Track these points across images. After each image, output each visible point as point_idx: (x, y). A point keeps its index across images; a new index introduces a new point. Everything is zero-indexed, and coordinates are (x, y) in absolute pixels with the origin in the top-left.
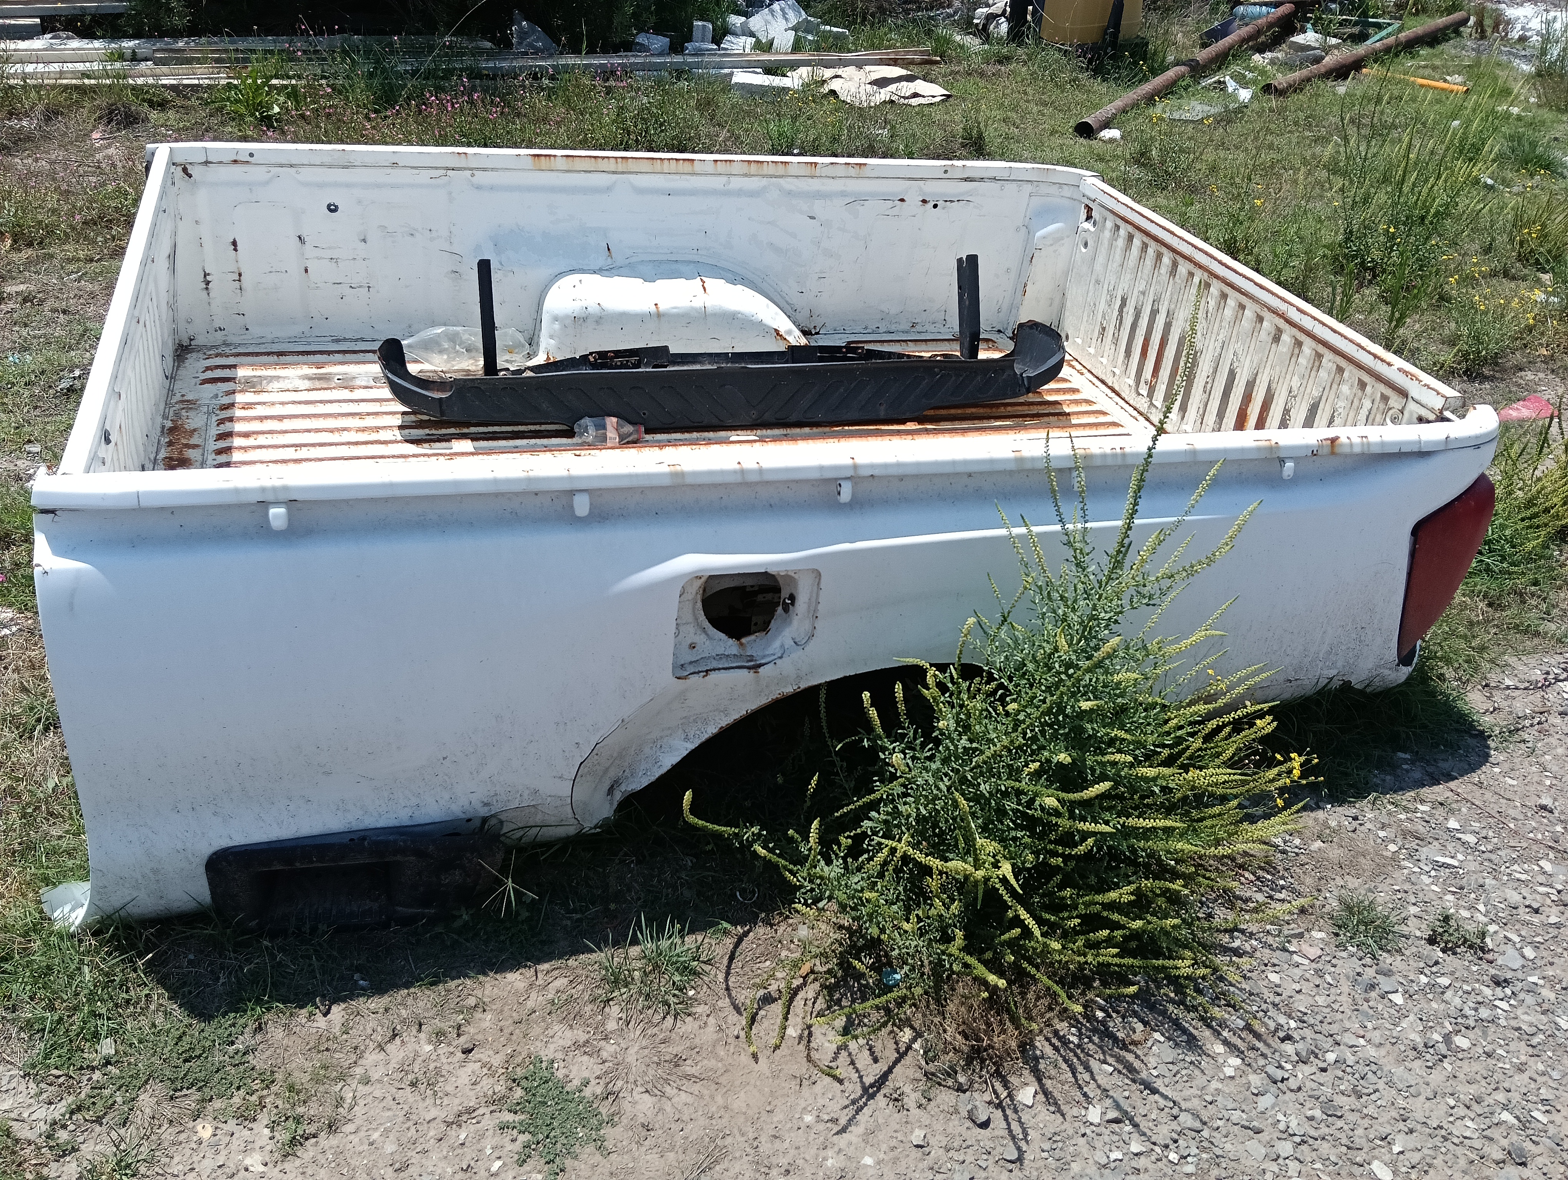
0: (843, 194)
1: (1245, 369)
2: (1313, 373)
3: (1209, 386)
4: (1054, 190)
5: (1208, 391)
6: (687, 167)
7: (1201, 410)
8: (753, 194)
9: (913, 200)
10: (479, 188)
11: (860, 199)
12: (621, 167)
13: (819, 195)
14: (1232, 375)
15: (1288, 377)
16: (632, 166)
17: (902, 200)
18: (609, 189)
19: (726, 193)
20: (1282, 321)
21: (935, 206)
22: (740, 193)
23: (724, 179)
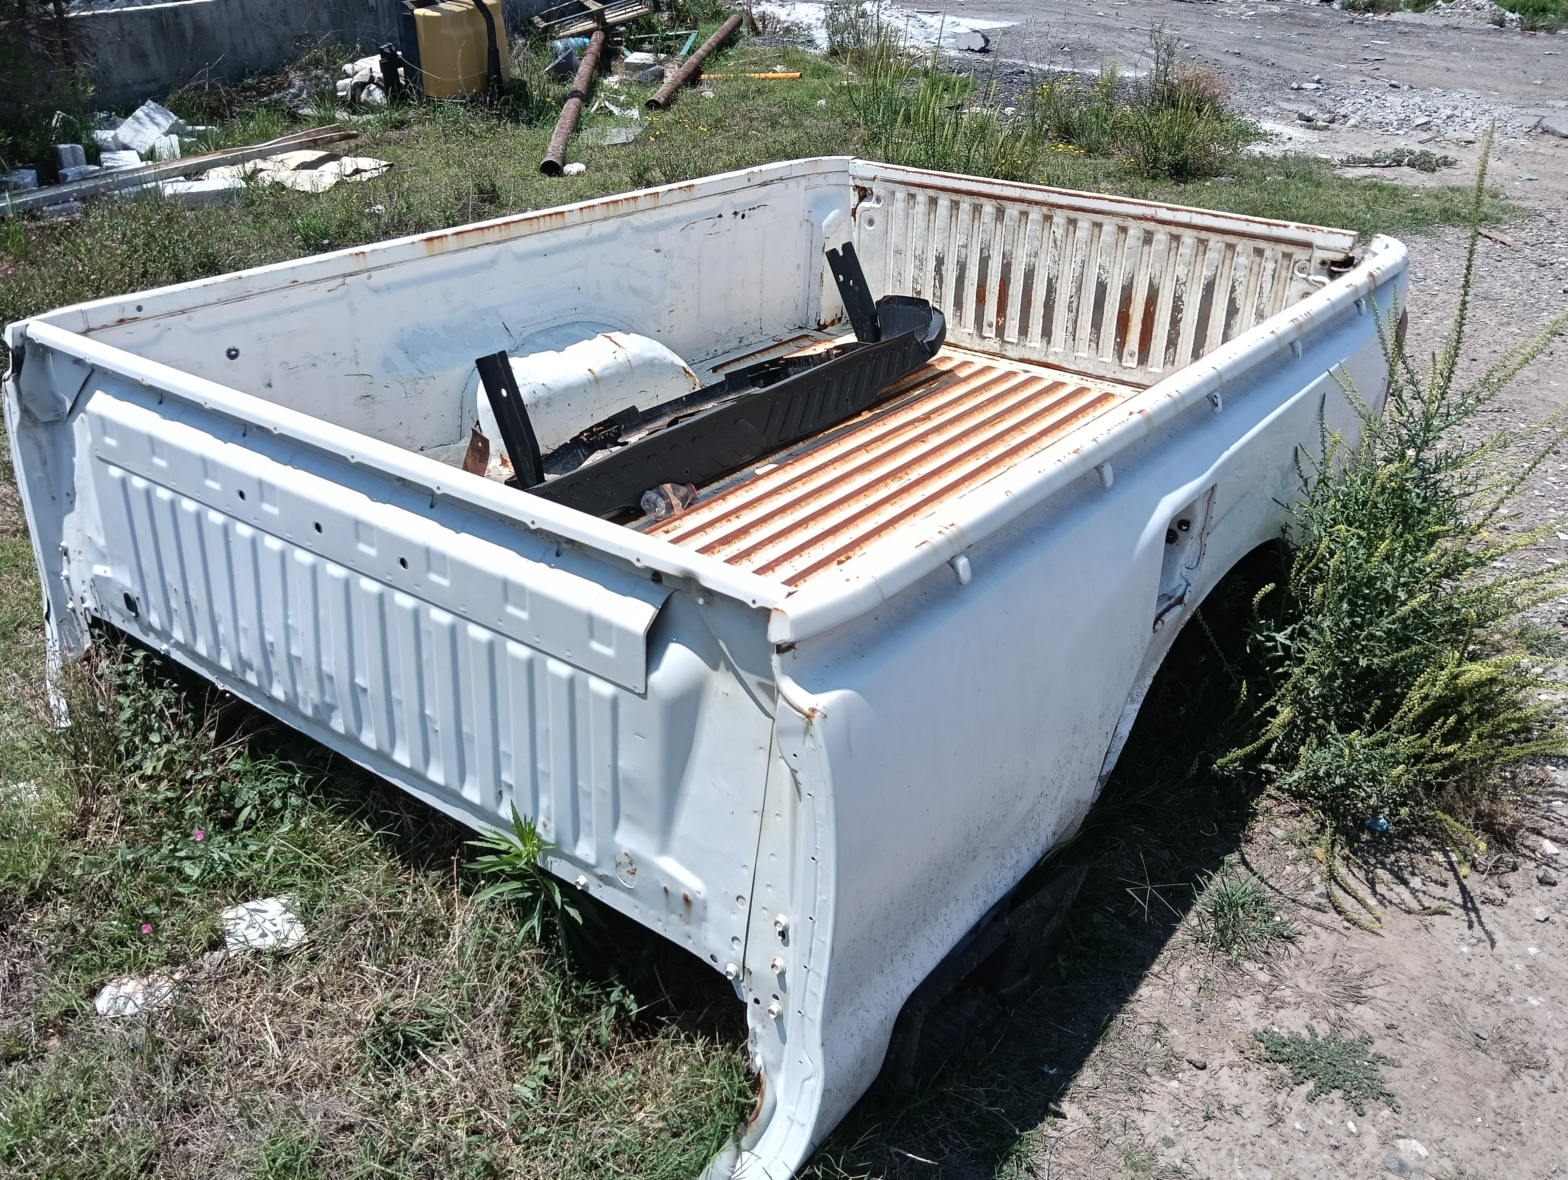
0: (677, 220)
1: (1116, 277)
2: (1199, 258)
3: (1075, 305)
4: (820, 180)
5: (1074, 309)
6: (557, 221)
7: (1070, 329)
8: (611, 237)
9: (728, 214)
10: (376, 291)
11: (690, 222)
12: (505, 234)
13: (661, 226)
14: (1102, 289)
15: (1170, 269)
16: (514, 230)
17: (720, 216)
18: (493, 263)
19: (590, 242)
20: (1153, 223)
21: (743, 216)
22: (601, 239)
23: (586, 227)
